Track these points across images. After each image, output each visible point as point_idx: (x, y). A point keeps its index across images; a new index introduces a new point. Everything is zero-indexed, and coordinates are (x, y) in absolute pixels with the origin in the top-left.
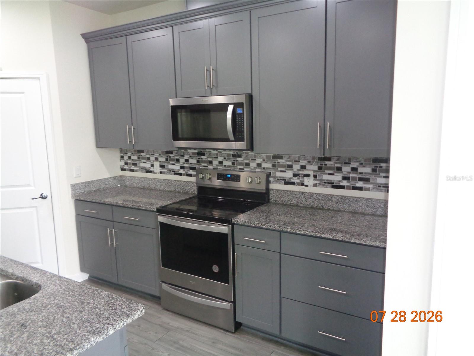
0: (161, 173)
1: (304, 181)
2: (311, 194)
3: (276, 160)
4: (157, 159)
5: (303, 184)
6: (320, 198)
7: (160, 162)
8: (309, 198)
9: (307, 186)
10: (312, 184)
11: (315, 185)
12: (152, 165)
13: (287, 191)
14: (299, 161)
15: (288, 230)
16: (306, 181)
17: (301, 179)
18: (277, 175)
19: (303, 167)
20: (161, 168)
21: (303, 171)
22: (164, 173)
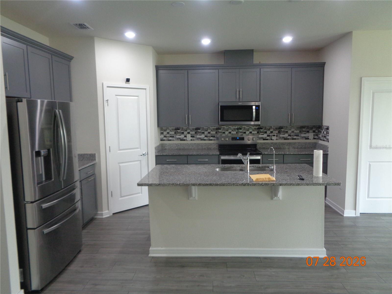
0: (191, 140)
1: (272, 138)
2: (276, 143)
3: (259, 130)
4: (189, 133)
5: (272, 139)
6: (280, 144)
7: (191, 134)
8: (275, 145)
9: (273, 140)
10: (276, 139)
11: (277, 139)
12: (185, 136)
13: (265, 143)
14: (270, 130)
15: (288, 153)
16: (273, 138)
17: (271, 137)
18: (259, 137)
19: (272, 132)
20: (191, 138)
21: (271, 134)
22: (194, 140)
